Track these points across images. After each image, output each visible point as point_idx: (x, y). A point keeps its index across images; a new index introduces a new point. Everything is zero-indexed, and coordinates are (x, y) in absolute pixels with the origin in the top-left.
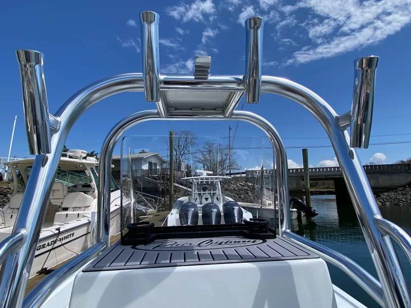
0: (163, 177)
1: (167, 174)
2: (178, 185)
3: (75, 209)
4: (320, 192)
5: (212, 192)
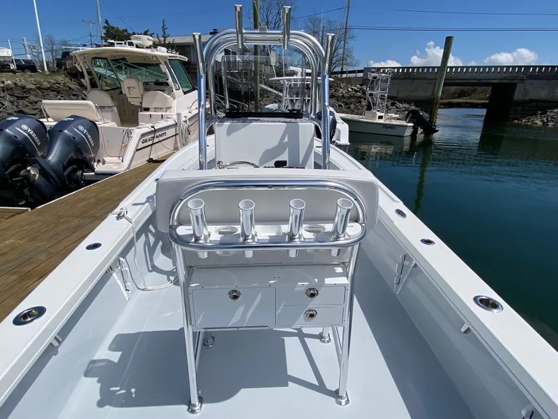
0: (246, 74)
1: (251, 70)
2: (265, 87)
3: (156, 109)
4: (472, 103)
5: (307, 98)
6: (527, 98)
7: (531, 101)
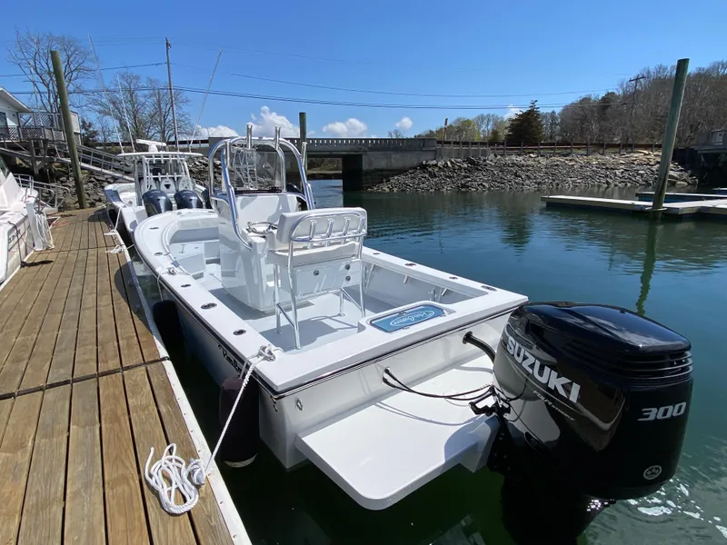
0: (37, 144)
1: (45, 141)
4: (325, 174)
5: (176, 176)
6: (372, 168)
7: (377, 170)
